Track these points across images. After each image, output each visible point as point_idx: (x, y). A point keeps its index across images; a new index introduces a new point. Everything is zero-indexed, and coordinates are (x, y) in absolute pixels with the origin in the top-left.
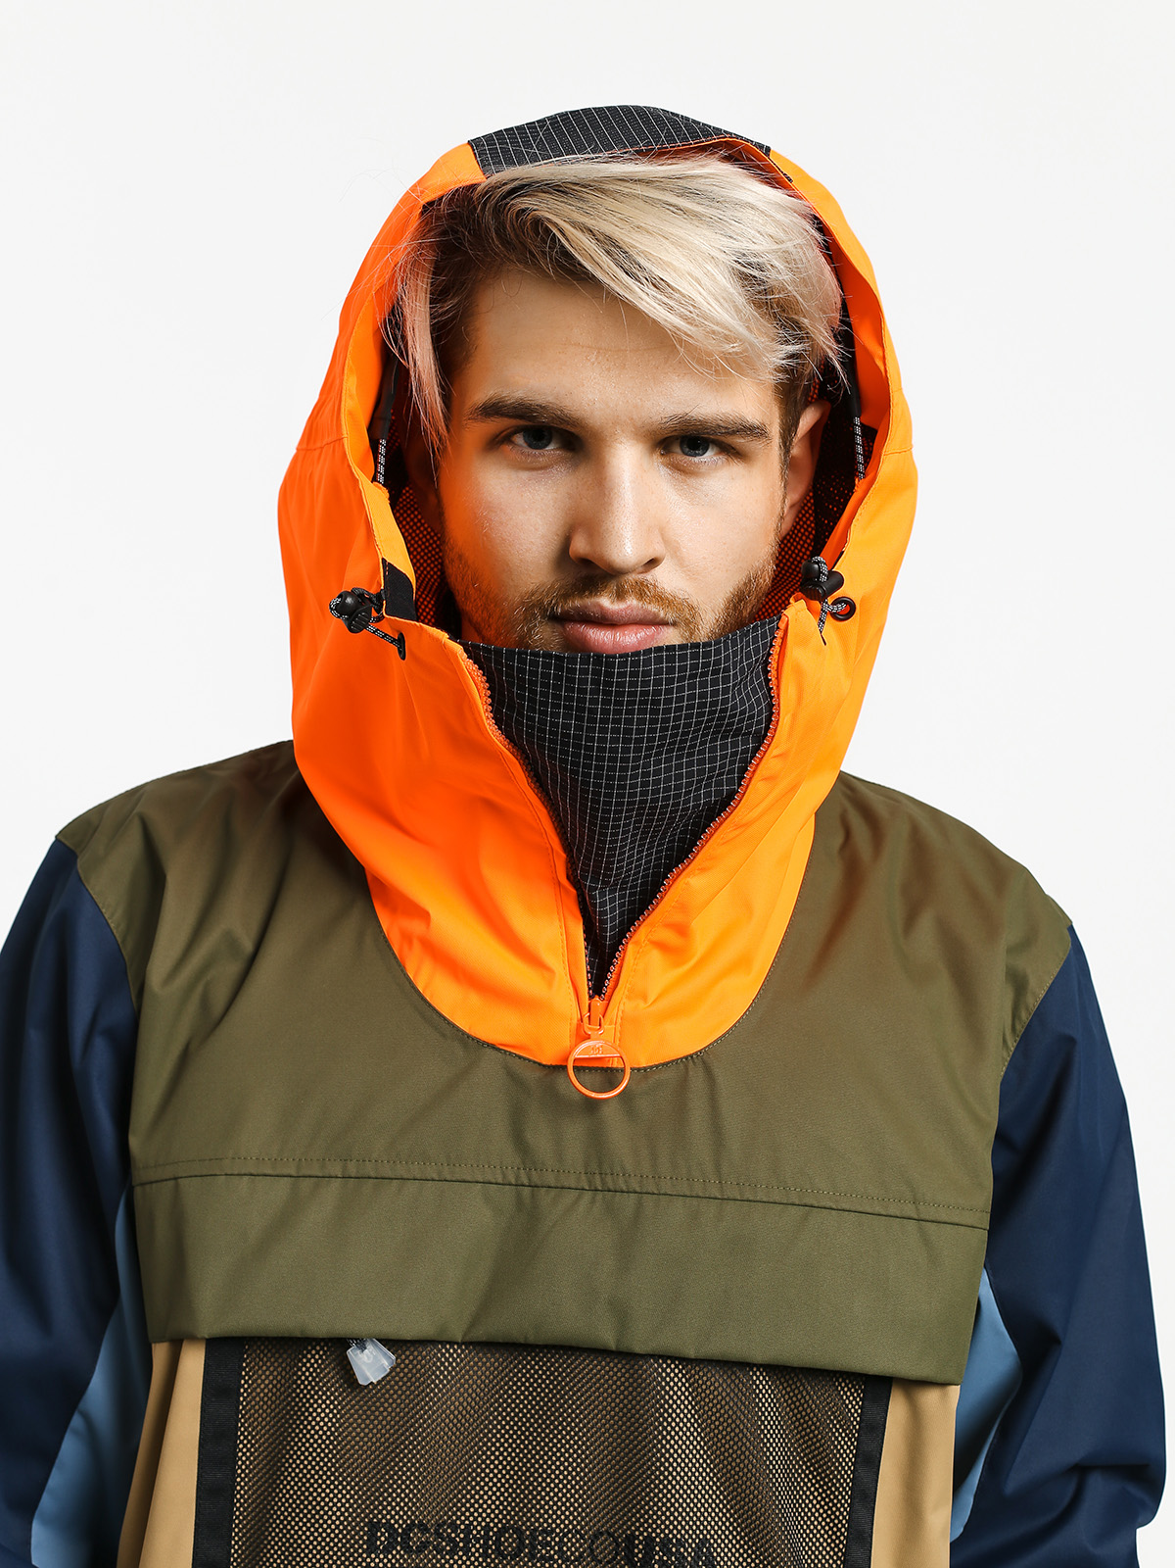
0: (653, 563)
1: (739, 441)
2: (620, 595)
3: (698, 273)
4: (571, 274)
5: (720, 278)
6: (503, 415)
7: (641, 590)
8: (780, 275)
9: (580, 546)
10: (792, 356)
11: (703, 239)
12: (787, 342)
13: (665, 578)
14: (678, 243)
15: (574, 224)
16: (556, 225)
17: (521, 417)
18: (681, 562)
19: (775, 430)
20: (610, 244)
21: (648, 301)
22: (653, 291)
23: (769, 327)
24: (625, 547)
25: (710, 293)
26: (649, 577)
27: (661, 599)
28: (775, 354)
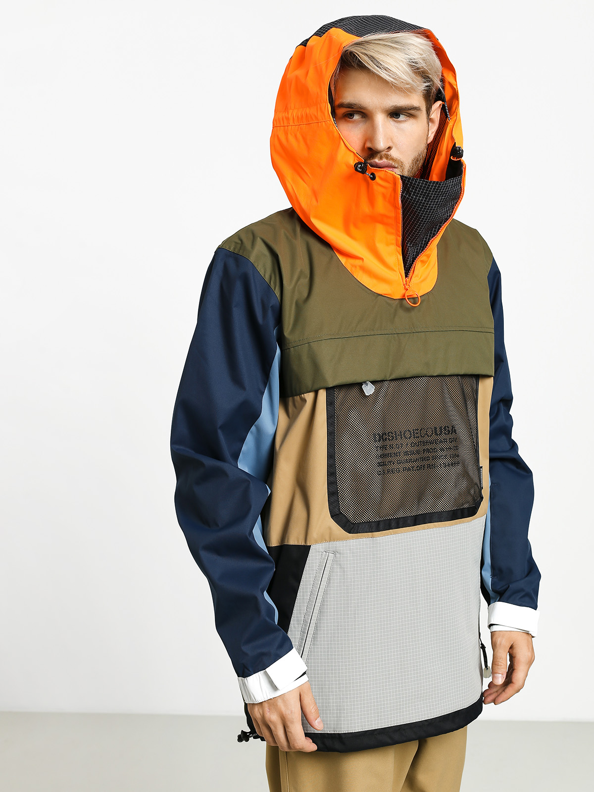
0: (389, 148)
1: (412, 112)
2: (381, 158)
3: (398, 66)
4: (362, 67)
5: (404, 66)
6: (344, 107)
7: (387, 157)
8: (422, 64)
9: (368, 145)
10: (427, 86)
11: (399, 56)
12: (425, 82)
13: (393, 153)
14: (392, 57)
15: (362, 53)
16: (357, 53)
17: (349, 107)
18: (398, 149)
19: (424, 109)
20: (372, 58)
21: (383, 74)
22: (385, 71)
23: (419, 78)
24: (381, 144)
25: (402, 72)
26: (389, 153)
27: (392, 159)
28: (422, 86)
